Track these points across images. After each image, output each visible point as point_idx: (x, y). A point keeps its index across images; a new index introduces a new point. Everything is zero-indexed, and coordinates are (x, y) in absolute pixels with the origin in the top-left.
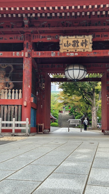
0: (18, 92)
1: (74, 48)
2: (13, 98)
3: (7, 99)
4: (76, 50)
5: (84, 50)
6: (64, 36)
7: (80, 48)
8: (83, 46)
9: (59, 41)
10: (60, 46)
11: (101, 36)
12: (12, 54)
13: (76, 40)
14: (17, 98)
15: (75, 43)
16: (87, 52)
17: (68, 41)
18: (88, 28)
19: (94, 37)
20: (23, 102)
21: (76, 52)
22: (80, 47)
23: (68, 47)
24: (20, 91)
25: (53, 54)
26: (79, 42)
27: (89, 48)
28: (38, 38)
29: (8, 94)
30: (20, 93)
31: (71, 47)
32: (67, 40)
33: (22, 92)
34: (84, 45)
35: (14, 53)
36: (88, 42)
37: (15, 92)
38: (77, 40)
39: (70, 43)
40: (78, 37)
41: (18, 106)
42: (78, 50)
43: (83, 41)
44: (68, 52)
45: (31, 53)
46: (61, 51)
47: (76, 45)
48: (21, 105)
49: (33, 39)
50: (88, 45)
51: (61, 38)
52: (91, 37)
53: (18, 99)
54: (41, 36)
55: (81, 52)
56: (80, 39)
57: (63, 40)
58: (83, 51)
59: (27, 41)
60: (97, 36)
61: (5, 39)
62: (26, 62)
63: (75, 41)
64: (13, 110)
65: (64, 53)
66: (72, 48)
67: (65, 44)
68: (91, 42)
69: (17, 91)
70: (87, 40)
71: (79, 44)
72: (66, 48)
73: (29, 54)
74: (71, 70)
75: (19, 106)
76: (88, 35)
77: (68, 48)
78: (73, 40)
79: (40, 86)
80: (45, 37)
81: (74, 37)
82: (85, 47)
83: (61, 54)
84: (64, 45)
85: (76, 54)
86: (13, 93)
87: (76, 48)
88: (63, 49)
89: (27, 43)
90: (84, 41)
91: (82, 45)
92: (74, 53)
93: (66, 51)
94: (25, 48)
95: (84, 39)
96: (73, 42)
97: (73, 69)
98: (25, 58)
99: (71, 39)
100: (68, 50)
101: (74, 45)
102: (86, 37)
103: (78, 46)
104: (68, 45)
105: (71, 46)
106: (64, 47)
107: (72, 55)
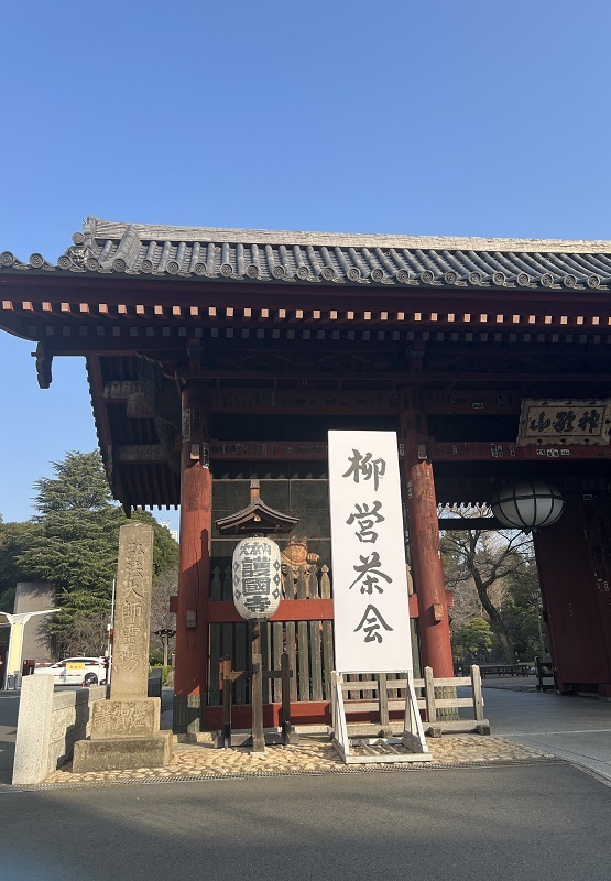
1: (559, 434)
4: (563, 441)
5: (586, 440)
6: (535, 398)
7: (577, 435)
8: (584, 429)
10: (520, 426)
13: (567, 410)
15: (564, 420)
16: (596, 445)
17: (543, 414)
21: (563, 447)
22: (577, 431)
23: (541, 430)
25: (496, 452)
26: (573, 417)
27: (601, 436)
28: (443, 401)
31: (550, 431)
34: (588, 425)
36: (601, 417)
38: (571, 412)
39: (548, 421)
40: (575, 403)
42: (569, 441)
43: (587, 413)
46: (522, 442)
47: (566, 425)
48: (417, 619)
49: (430, 405)
50: (599, 425)
54: (453, 396)
55: (579, 444)
56: (580, 409)
58: (584, 443)
59: (417, 412)
61: (342, 404)
63: (565, 413)
65: (530, 448)
66: (555, 432)
67: (533, 422)
70: (599, 411)
71: (575, 423)
76: (603, 398)
77: (542, 433)
78: (560, 410)
80: (464, 400)
81: (562, 404)
82: (591, 431)
83: (519, 450)
84: (529, 424)
85: (566, 452)
87: (563, 433)
88: (526, 436)
89: (418, 418)
90: (589, 416)
91: (582, 425)
92: (559, 447)
93: (534, 441)
96: (559, 416)
99: (553, 409)
100: (540, 441)
101: (558, 427)
103: (570, 428)
104: (543, 424)
105: (551, 427)
106: (530, 432)
107: (553, 453)
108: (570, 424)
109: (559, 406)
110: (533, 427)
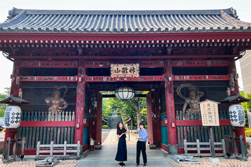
0: (72, 114)
1: (123, 74)
2: (66, 120)
3: (60, 121)
4: (125, 76)
5: (132, 76)
10: (111, 72)
11: (146, 64)
12: (67, 79)
14: (70, 120)
16: (135, 77)
18: (135, 57)
19: (140, 65)
20: (75, 124)
21: (125, 78)
24: (74, 113)
28: (91, 64)
29: (61, 116)
32: (117, 67)
34: (132, 71)
35: (68, 77)
36: (136, 69)
38: (126, 68)
39: (120, 70)
40: (126, 65)
42: (127, 76)
43: (131, 68)
44: (118, 78)
45: (85, 78)
46: (112, 76)
47: (125, 71)
48: (74, 127)
49: (87, 65)
50: (136, 71)
53: (72, 120)
54: (94, 63)
55: (130, 77)
56: (129, 67)
59: (81, 67)
60: (143, 64)
61: (60, 65)
62: (79, 86)
63: (124, 68)
64: (66, 131)
65: (115, 78)
67: (115, 71)
68: (138, 69)
69: (70, 113)
71: (128, 71)
73: (82, 79)
74: (120, 91)
75: (72, 128)
79: (92, 104)
80: (97, 64)
81: (123, 65)
82: (133, 73)
83: (112, 79)
86: (67, 115)
87: (125, 74)
89: (81, 69)
91: (130, 71)
93: (116, 76)
94: (79, 74)
97: (123, 91)
98: (79, 83)
100: (118, 76)
101: (123, 72)
102: (134, 65)
104: (118, 71)
105: (121, 72)
106: (115, 73)
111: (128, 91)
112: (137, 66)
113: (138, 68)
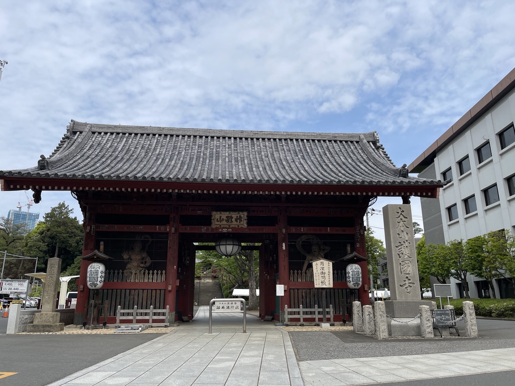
0: (162, 274)
2: (155, 281)
3: (147, 282)
4: (229, 226)
6: (217, 211)
7: (234, 224)
8: (237, 222)
9: (211, 216)
10: (212, 221)
11: (256, 211)
13: (230, 215)
14: (159, 281)
15: (229, 218)
16: (242, 228)
17: (220, 217)
19: (248, 213)
20: (167, 286)
21: (229, 228)
22: (234, 222)
23: (221, 222)
24: (164, 272)
25: (204, 229)
26: (233, 218)
27: (244, 224)
28: (186, 210)
29: (148, 275)
30: (164, 275)
31: (224, 222)
32: (220, 215)
33: (165, 273)
34: (238, 221)
35: (157, 227)
36: (243, 218)
37: (157, 274)
39: (223, 219)
40: (231, 213)
41: (160, 290)
42: (231, 226)
43: (237, 216)
44: (220, 228)
45: (179, 228)
46: (214, 226)
48: (165, 290)
49: (181, 211)
50: (243, 221)
51: (214, 213)
52: (246, 213)
53: (161, 281)
54: (190, 209)
55: (235, 228)
56: (234, 215)
57: (216, 215)
58: (237, 227)
59: (174, 214)
60: (252, 211)
61: (148, 211)
62: (171, 238)
64: (154, 295)
65: (217, 228)
66: (226, 223)
67: (217, 219)
68: (246, 218)
69: (159, 272)
70: (242, 216)
71: (233, 220)
72: (219, 223)
73: (176, 229)
74: (223, 245)
75: (162, 291)
76: (242, 211)
78: (227, 215)
79: (183, 261)
80: (195, 210)
81: (228, 213)
82: (240, 223)
83: (213, 229)
85: (230, 230)
86: (155, 274)
87: (229, 223)
88: (215, 224)
89: (174, 217)
90: (238, 217)
91: (236, 220)
92: (228, 228)
93: (218, 226)
94: (171, 222)
95: (238, 215)
96: (227, 217)
97: (226, 245)
98: (172, 234)
99: (225, 215)
100: (220, 226)
101: (227, 221)
102: (241, 213)
103: (232, 222)
104: (221, 220)
106: (217, 223)
107: (225, 230)
108: (231, 221)
109: (227, 214)
110: (217, 221)
111: (233, 245)
112: (244, 215)
113: (245, 216)
